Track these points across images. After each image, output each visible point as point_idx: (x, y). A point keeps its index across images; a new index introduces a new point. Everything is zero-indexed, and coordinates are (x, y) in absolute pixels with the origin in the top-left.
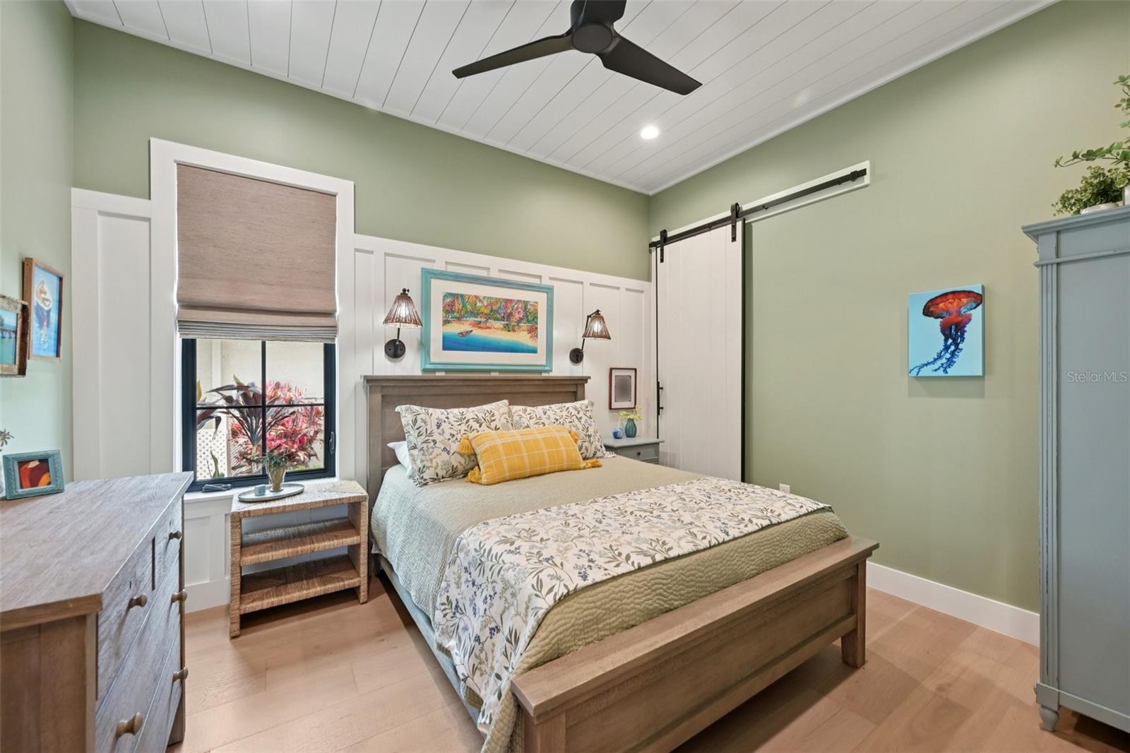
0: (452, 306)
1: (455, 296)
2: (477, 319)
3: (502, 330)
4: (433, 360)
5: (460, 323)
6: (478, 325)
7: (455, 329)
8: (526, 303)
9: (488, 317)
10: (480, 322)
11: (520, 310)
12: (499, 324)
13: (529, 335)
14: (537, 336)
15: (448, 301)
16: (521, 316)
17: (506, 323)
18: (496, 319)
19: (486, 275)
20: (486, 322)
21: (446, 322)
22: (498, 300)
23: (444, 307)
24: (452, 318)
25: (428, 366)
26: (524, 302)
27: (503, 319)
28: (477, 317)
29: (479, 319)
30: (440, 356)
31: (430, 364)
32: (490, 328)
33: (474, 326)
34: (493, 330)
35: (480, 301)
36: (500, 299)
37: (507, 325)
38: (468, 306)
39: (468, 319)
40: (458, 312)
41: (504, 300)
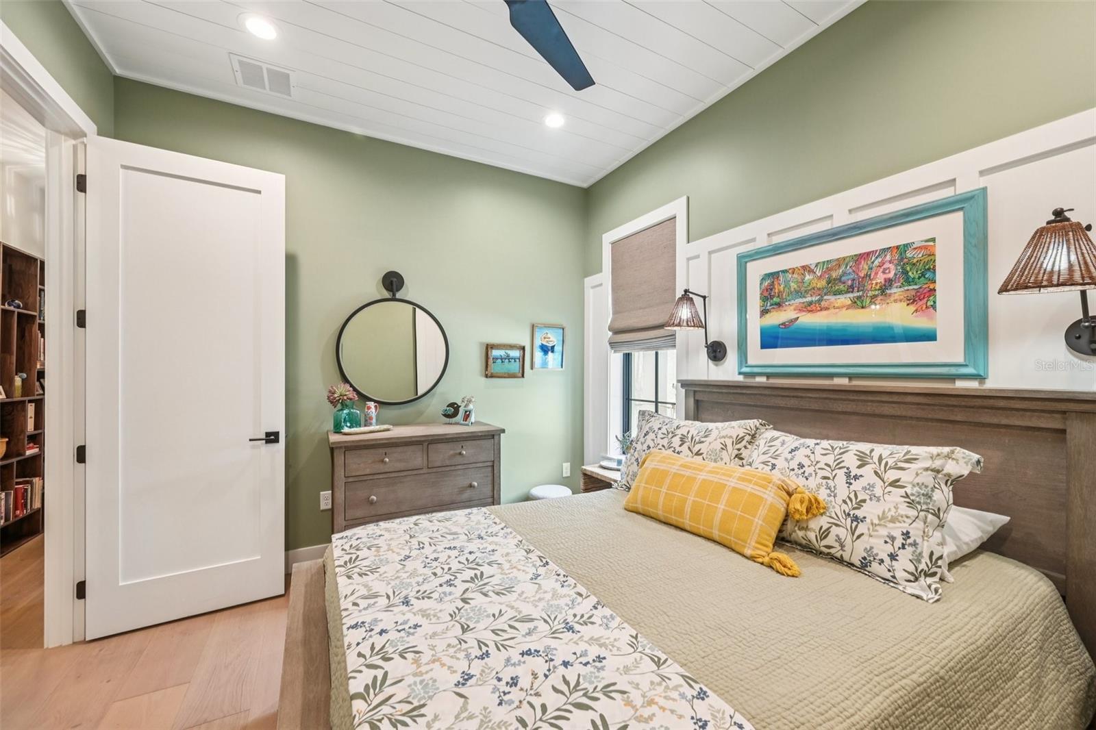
0: (771, 289)
1: (774, 276)
2: (804, 300)
3: (848, 307)
4: (750, 362)
5: (781, 311)
6: (808, 308)
7: (776, 318)
8: (901, 249)
9: (822, 293)
10: (810, 303)
11: (887, 265)
12: (845, 299)
13: (912, 308)
14: (934, 307)
15: (766, 284)
16: (891, 275)
17: (856, 294)
18: (840, 293)
19: (829, 227)
20: (819, 301)
21: (764, 312)
22: (840, 262)
23: (761, 294)
24: (771, 305)
25: (745, 370)
26: (898, 247)
27: (851, 289)
28: (805, 297)
29: (809, 299)
30: (759, 357)
31: (746, 367)
32: (827, 309)
33: (800, 310)
34: (832, 311)
35: (811, 271)
36: (844, 259)
37: (859, 298)
38: (792, 284)
39: (793, 302)
40: (779, 296)
41: (852, 257)
